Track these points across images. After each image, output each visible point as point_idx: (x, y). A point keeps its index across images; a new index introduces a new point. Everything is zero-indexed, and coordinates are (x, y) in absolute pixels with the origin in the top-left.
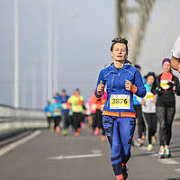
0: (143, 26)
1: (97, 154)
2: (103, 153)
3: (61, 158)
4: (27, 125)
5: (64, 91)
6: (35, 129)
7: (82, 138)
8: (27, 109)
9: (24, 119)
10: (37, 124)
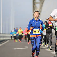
0: (41, 8)
1: (26, 48)
2: (28, 47)
3: (15, 49)
4: (5, 39)
5: (17, 28)
6: (7, 40)
7: (22, 43)
8: (5, 34)
9: (4, 37)
10: (8, 38)
